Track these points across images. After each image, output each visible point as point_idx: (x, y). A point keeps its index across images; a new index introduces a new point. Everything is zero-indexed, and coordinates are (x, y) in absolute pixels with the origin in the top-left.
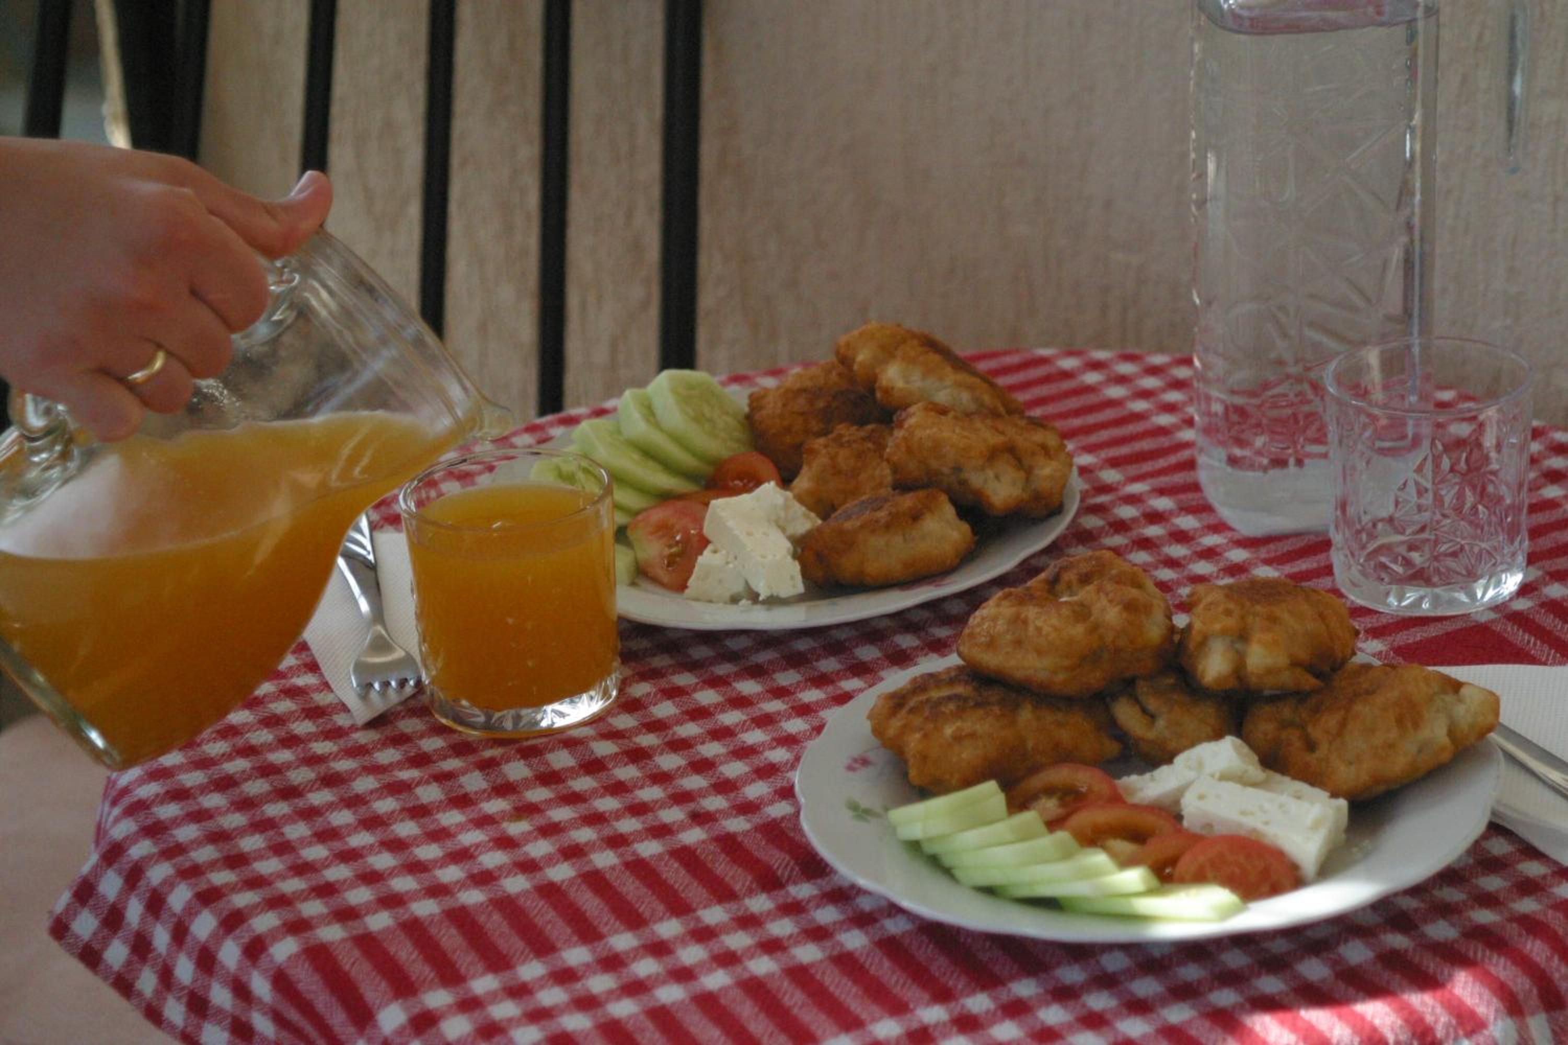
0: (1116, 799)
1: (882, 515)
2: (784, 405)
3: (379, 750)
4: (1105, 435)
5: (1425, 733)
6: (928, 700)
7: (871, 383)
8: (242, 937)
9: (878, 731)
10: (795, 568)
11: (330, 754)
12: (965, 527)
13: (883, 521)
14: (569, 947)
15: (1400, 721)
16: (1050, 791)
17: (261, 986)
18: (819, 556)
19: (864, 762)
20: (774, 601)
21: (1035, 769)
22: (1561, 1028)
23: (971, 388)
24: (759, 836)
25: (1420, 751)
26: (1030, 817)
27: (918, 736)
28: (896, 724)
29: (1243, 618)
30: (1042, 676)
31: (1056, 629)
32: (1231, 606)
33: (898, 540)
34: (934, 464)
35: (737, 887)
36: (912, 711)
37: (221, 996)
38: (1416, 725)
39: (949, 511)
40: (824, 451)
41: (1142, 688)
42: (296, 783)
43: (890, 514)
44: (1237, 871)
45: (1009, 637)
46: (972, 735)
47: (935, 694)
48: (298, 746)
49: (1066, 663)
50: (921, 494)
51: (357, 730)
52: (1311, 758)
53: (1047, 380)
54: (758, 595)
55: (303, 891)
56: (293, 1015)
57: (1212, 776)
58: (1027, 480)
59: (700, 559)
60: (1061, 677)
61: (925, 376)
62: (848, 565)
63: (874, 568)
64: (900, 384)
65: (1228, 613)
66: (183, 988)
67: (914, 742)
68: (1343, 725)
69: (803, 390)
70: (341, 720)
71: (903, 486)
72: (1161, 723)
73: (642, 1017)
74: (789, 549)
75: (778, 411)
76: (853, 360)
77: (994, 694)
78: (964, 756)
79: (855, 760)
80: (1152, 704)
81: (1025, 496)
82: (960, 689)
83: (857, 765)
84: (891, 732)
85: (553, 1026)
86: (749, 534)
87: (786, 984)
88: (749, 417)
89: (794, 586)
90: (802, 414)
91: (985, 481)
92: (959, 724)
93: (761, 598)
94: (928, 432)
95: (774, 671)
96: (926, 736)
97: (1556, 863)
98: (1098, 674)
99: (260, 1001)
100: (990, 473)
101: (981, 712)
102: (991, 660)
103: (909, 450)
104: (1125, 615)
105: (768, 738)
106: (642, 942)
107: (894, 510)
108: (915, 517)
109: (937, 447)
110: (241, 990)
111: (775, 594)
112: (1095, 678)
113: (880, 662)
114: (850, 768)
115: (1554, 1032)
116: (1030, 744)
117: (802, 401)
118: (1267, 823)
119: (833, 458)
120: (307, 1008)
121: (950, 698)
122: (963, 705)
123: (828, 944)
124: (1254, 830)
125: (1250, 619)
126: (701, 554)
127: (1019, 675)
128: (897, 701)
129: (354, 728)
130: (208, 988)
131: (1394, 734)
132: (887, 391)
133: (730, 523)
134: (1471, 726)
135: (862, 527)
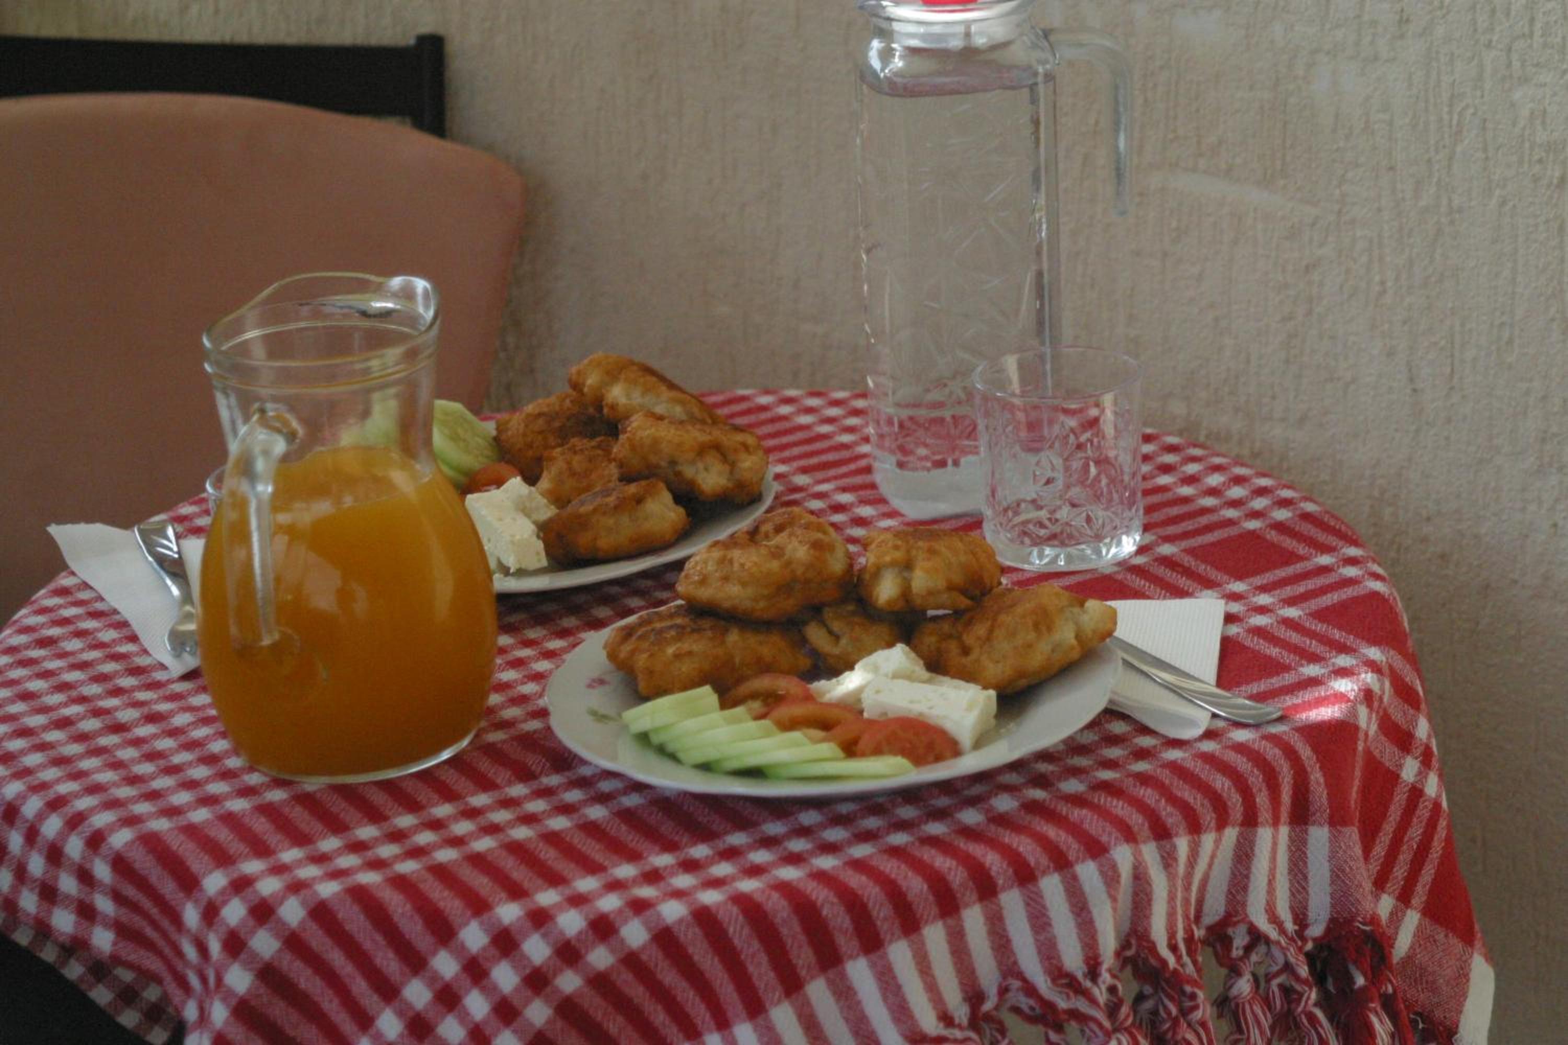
0: (809, 698)
1: (611, 500)
2: (526, 426)
3: (193, 696)
4: (796, 451)
5: (1057, 636)
6: (653, 630)
7: (598, 403)
8: (84, 832)
9: (612, 656)
10: (540, 545)
11: (152, 699)
12: (681, 510)
13: (612, 505)
14: (361, 826)
15: (1036, 626)
16: (753, 696)
17: (102, 871)
18: (560, 536)
19: (601, 682)
20: (521, 573)
21: (741, 680)
22: (1168, 853)
23: (682, 403)
24: (515, 743)
25: (1053, 651)
26: (739, 710)
27: (645, 656)
28: (626, 648)
29: (908, 551)
30: (748, 604)
31: (756, 564)
32: (899, 543)
33: (625, 520)
34: (653, 459)
35: (499, 781)
36: (641, 638)
37: (68, 884)
38: (1049, 629)
39: (667, 497)
40: (561, 458)
41: (828, 613)
42: (123, 721)
43: (618, 498)
44: (908, 745)
45: (717, 574)
46: (690, 653)
47: (658, 625)
48: (123, 695)
49: (766, 592)
50: (643, 483)
51: (173, 682)
52: (965, 660)
53: (748, 412)
54: (509, 569)
55: (134, 797)
56: (130, 891)
57: (886, 675)
58: (731, 472)
60: (762, 604)
61: (643, 394)
62: (584, 540)
63: (605, 543)
64: (623, 400)
65: (896, 548)
66: (36, 881)
67: (642, 660)
68: (991, 631)
69: (540, 415)
70: (160, 676)
71: (626, 478)
72: (843, 641)
73: (423, 872)
74: (533, 531)
75: (521, 431)
76: (584, 384)
77: (706, 623)
78: (684, 669)
79: (594, 681)
80: (836, 626)
81: (730, 485)
82: (679, 621)
83: (595, 684)
84: (622, 655)
85: (350, 881)
86: (500, 520)
87: (541, 845)
88: (496, 439)
89: (539, 560)
90: (540, 432)
91: (697, 472)
92: (679, 645)
93: (511, 571)
94: (647, 432)
95: (524, 629)
96: (651, 655)
97: (1164, 736)
98: (792, 601)
99: (101, 884)
100: (700, 465)
101: (696, 636)
102: (705, 594)
103: (633, 448)
104: (812, 552)
105: (520, 676)
106: (420, 821)
107: (621, 496)
108: (639, 500)
109: (656, 442)
110: (85, 876)
111: (523, 567)
112: (789, 604)
114: (590, 686)
115: (1162, 857)
116: (737, 660)
117: (541, 421)
118: (931, 708)
119: (569, 463)
120: (142, 883)
121: (671, 627)
122: (682, 632)
123: (575, 816)
124: (921, 714)
125: (914, 552)
127: (727, 604)
128: (628, 632)
129: (170, 681)
130: (56, 878)
131: (1032, 636)
132: (613, 407)
133: (484, 512)
134: (1094, 631)
135: (595, 510)
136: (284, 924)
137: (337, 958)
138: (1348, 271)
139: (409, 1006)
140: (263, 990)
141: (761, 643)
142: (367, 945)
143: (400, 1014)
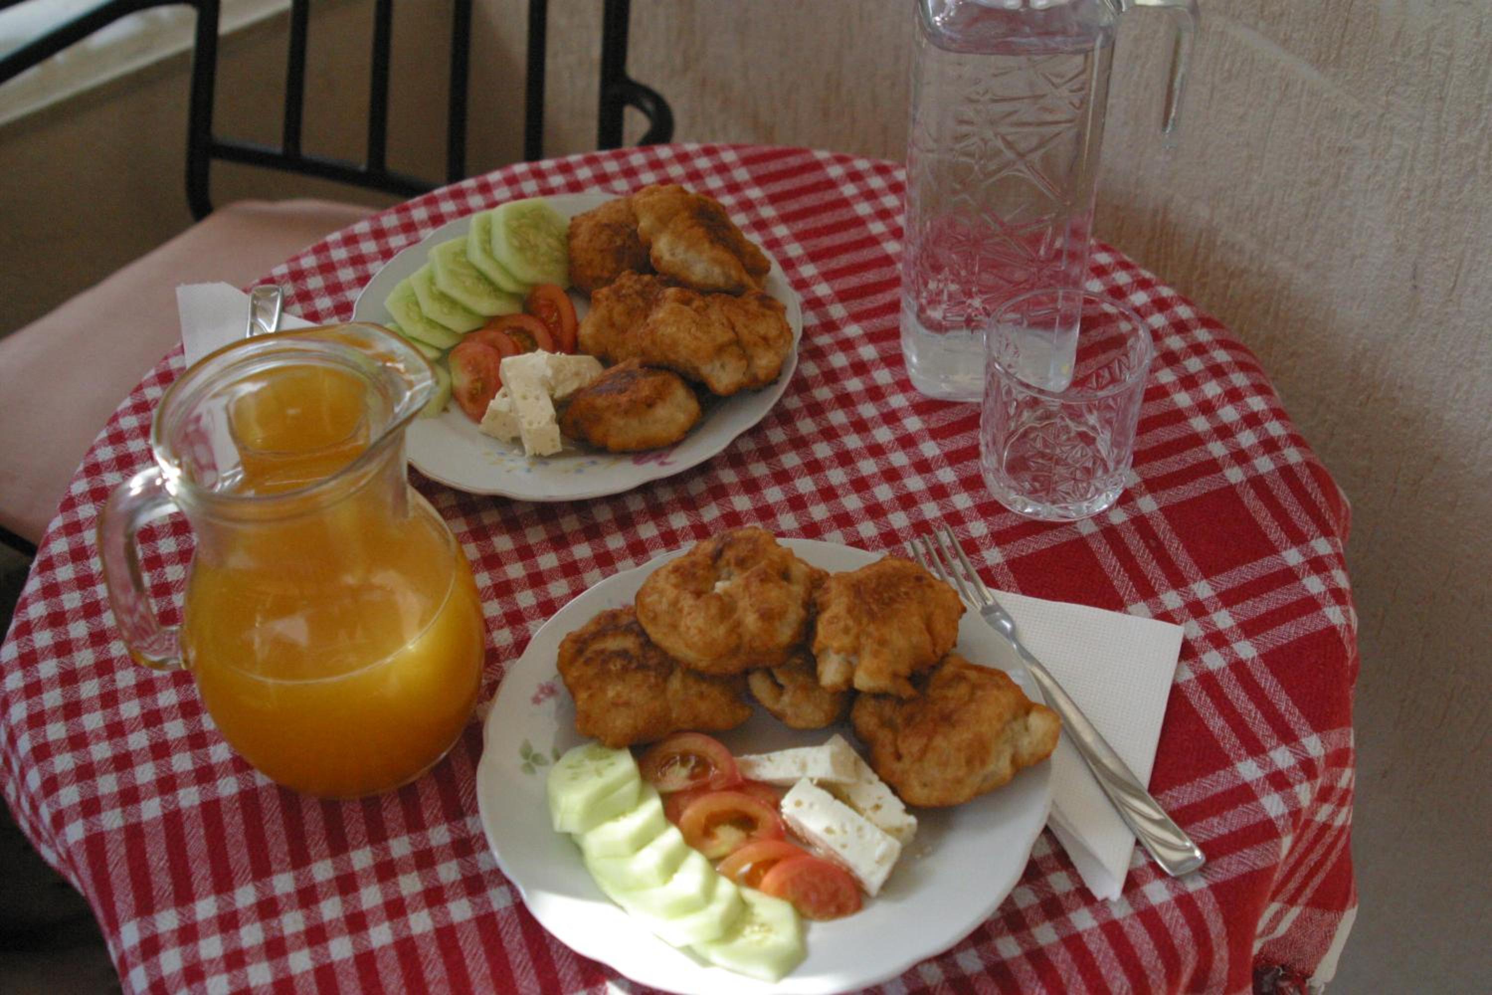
1: (624, 399)
2: (591, 241)
5: (991, 767)
6: (602, 651)
9: (561, 670)
10: (556, 432)
11: (178, 581)
13: (623, 406)
14: (281, 871)
15: (969, 762)
16: (685, 758)
18: (576, 423)
19: (553, 692)
20: (536, 459)
23: (721, 264)
25: (984, 781)
27: (585, 694)
28: (575, 669)
32: (851, 623)
33: (634, 423)
34: (671, 354)
35: (427, 814)
36: (588, 662)
38: (983, 762)
39: (680, 394)
40: (605, 303)
43: (631, 400)
47: (610, 644)
48: (156, 569)
50: (662, 377)
52: (898, 766)
57: (812, 780)
58: (748, 366)
59: (492, 403)
61: (687, 249)
62: (596, 434)
64: (666, 256)
65: (846, 630)
67: (582, 696)
68: (924, 752)
69: (608, 226)
71: (647, 367)
74: (552, 417)
76: (638, 223)
77: (654, 656)
78: (618, 723)
79: (547, 687)
80: (782, 679)
82: (630, 644)
83: (542, 697)
84: (569, 678)
86: (524, 398)
87: (433, 949)
88: (567, 238)
89: (554, 446)
90: (601, 251)
91: (713, 370)
92: (620, 687)
96: (591, 696)
100: (718, 364)
101: (639, 676)
104: (761, 621)
105: (501, 612)
106: (337, 873)
107: (634, 397)
108: (649, 404)
111: (538, 453)
114: (536, 700)
116: (674, 715)
117: (604, 237)
118: (844, 847)
119: (610, 311)
121: (620, 653)
122: (627, 663)
125: (863, 640)
126: (494, 398)
128: (580, 647)
131: (962, 771)
134: (1032, 755)
135: (608, 407)
138: (1377, 167)
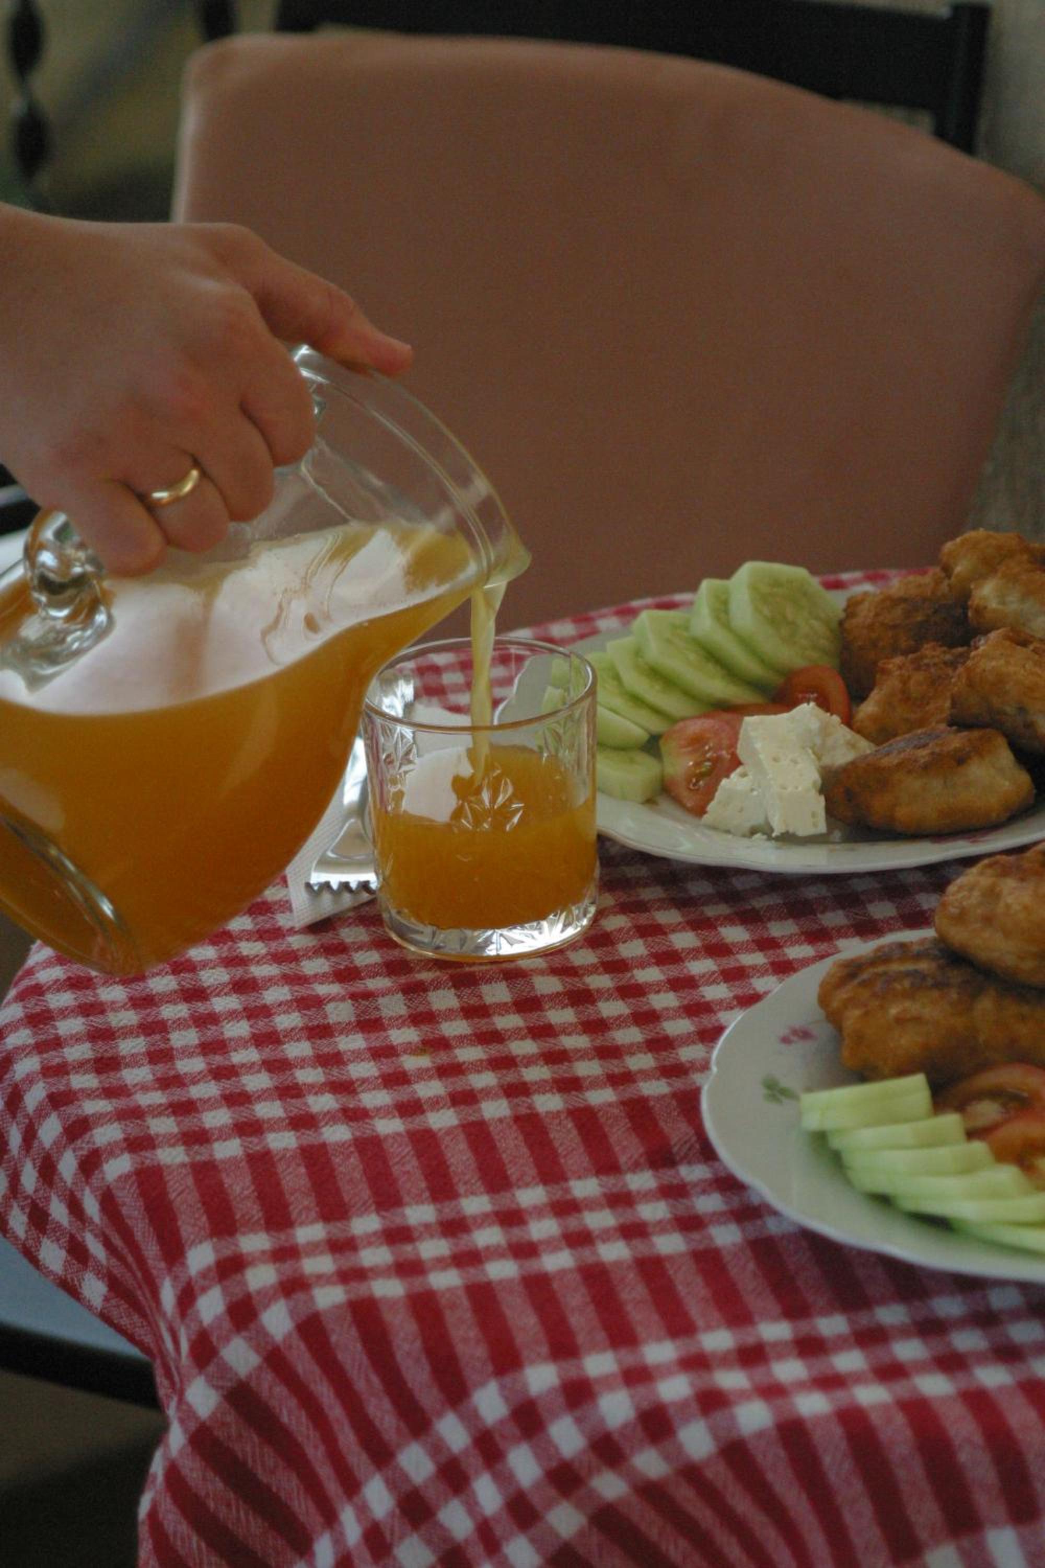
1: (924, 754)
2: (877, 615)
3: (309, 958)
6: (885, 973)
7: (965, 599)
8: (82, 1148)
9: (824, 1000)
10: (819, 804)
11: (257, 956)
12: (1024, 778)
13: (922, 761)
14: (417, 1203)
16: (995, 1094)
17: (91, 1206)
18: (850, 795)
19: (805, 1035)
20: (788, 839)
21: (985, 1066)
24: (674, 1103)
26: (951, 1121)
27: (857, 1012)
28: (843, 994)
30: (1010, 961)
31: (1026, 908)
33: (936, 784)
34: (996, 701)
35: (623, 1159)
36: (864, 984)
37: (58, 1211)
39: (1005, 757)
40: (897, 673)
42: (205, 985)
43: (933, 753)
45: (979, 911)
46: (918, 1019)
47: (895, 967)
48: (225, 944)
49: (1035, 949)
50: (976, 734)
51: (296, 933)
54: (772, 830)
55: (161, 1105)
56: (117, 1241)
59: (724, 782)
60: (1030, 964)
61: (1025, 598)
62: (879, 805)
63: (903, 813)
64: (993, 604)
66: (26, 1198)
67: (853, 1016)
69: (904, 600)
70: (283, 920)
71: (959, 723)
73: (461, 1293)
74: (815, 783)
75: (869, 621)
76: (953, 570)
77: (956, 976)
78: (903, 1042)
79: (795, 1032)
82: (924, 966)
83: (794, 1038)
84: (835, 1004)
85: (361, 1290)
86: (776, 760)
87: (631, 1275)
88: (841, 623)
89: (815, 825)
90: (894, 627)
92: (908, 1004)
93: (774, 835)
94: (994, 663)
95: (769, 920)
96: (866, 1014)
99: (91, 1222)
101: (935, 994)
102: (959, 935)
103: (971, 684)
105: (731, 995)
106: (497, 1208)
107: (937, 750)
108: (961, 759)
109: (1001, 679)
110: (75, 1207)
111: (791, 830)
113: (892, 922)
114: (785, 1040)
116: (982, 1038)
117: (898, 611)
119: (905, 682)
120: (127, 1235)
121: (908, 974)
122: (919, 983)
123: (696, 1236)
126: (728, 776)
127: (984, 956)
128: (852, 970)
129: (292, 931)
130: (48, 1199)
132: (979, 611)
135: (900, 765)
136: (266, 1335)
137: (324, 1392)
139: (405, 1478)
140: (231, 1418)
141: (1023, 1019)
142: (360, 1385)
143: (392, 1484)
